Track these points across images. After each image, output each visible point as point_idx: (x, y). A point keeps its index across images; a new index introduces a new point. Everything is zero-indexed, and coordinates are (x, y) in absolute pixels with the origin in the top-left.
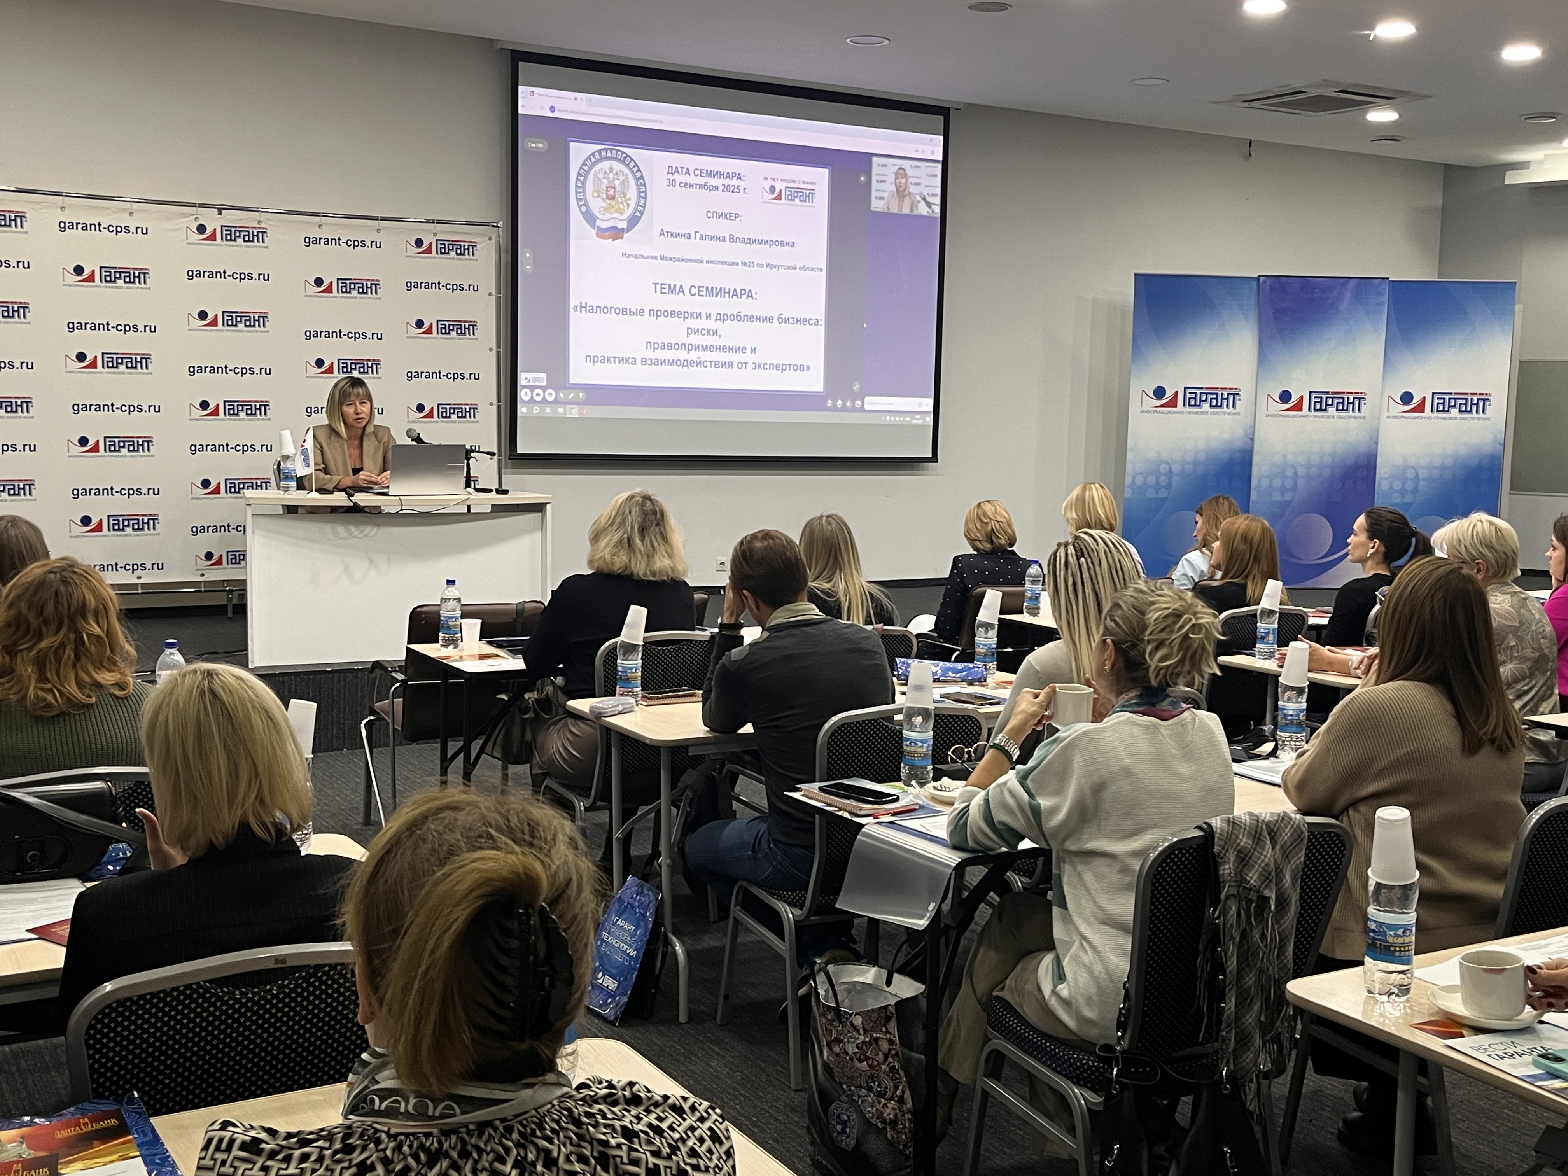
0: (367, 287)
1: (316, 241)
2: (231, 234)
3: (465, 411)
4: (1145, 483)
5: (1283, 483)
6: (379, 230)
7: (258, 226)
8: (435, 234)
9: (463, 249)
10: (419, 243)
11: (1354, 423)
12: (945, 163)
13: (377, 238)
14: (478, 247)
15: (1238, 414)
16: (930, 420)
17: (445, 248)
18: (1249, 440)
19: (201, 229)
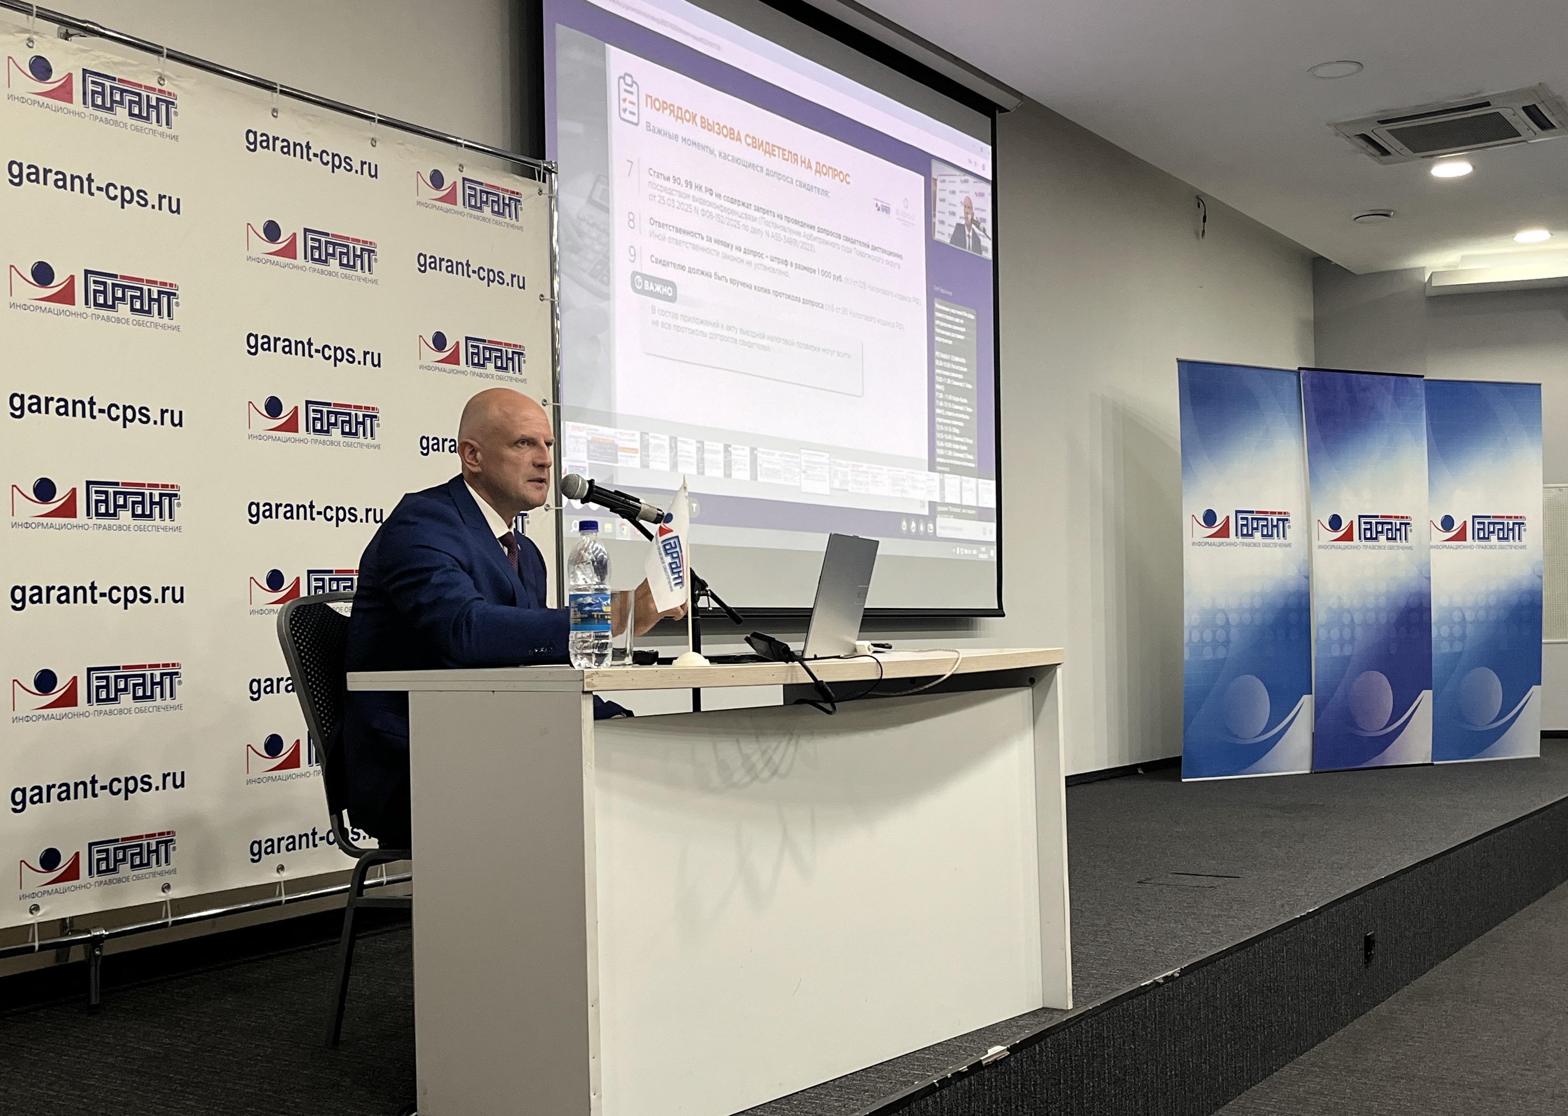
0: (355, 255)
1: (267, 143)
2: (104, 94)
4: (1202, 639)
5: (1341, 634)
6: (373, 142)
7: (158, 87)
8: (461, 168)
9: (501, 204)
10: (437, 179)
11: (1402, 555)
12: (994, 183)
13: (372, 156)
14: (524, 204)
15: (1289, 545)
16: (993, 553)
17: (476, 197)
18: (1305, 580)
19: (40, 68)
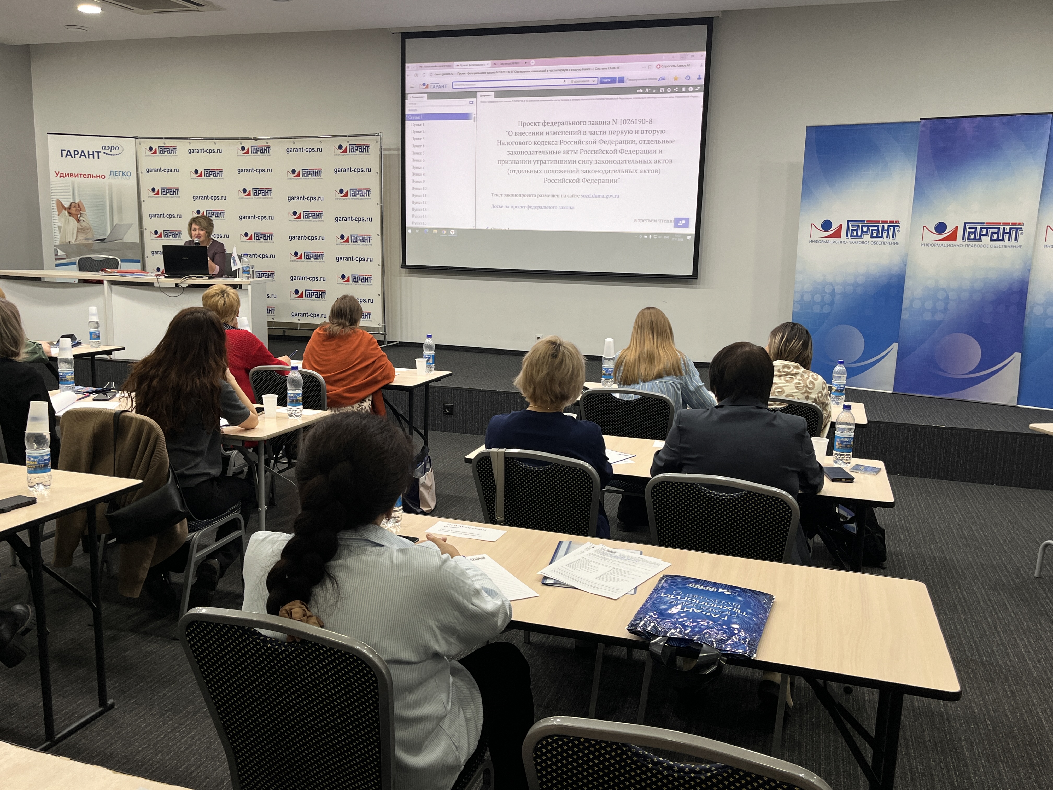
0: (315, 173)
1: (292, 150)
2: (256, 149)
3: (364, 239)
6: (321, 142)
7: (266, 145)
8: (348, 142)
9: (363, 149)
13: (320, 146)
14: (371, 147)
17: (354, 149)
19: (243, 148)
